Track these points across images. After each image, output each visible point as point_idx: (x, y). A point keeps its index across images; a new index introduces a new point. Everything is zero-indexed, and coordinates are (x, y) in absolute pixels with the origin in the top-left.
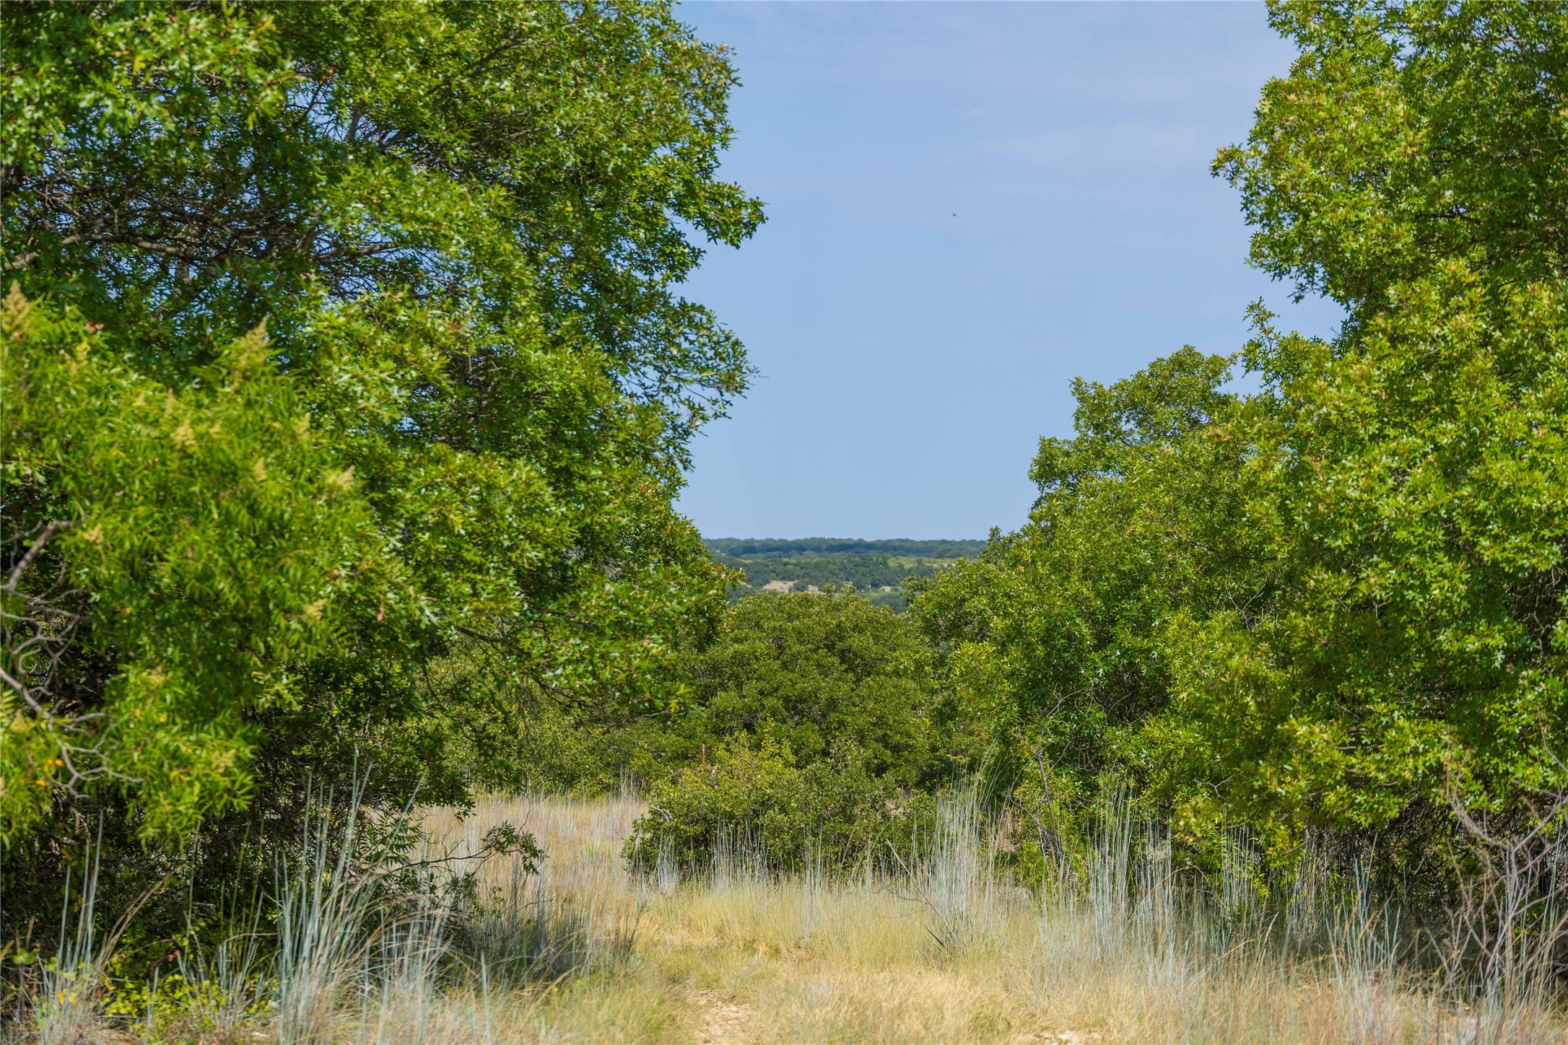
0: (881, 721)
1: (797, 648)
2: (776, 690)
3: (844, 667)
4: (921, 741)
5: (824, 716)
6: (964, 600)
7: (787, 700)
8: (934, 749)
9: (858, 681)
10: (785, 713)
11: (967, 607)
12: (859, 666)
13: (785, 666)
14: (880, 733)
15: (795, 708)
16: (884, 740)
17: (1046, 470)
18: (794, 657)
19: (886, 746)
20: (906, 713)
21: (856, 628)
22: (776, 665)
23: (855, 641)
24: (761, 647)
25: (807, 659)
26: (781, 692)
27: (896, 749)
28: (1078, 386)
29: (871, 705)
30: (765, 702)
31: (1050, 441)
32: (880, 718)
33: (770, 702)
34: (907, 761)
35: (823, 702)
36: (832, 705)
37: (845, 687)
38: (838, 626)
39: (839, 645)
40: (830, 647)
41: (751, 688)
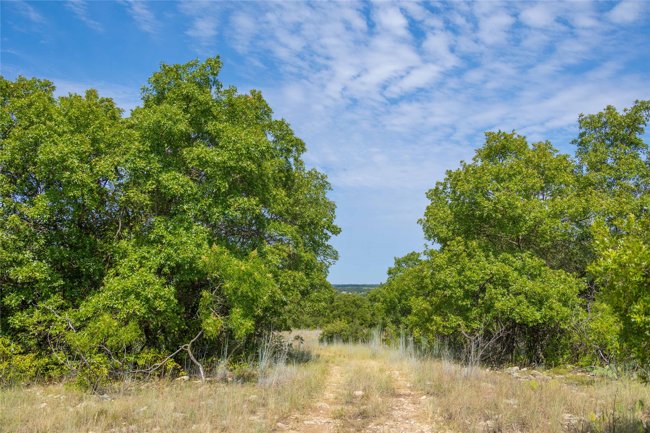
0: (362, 316)
4: (369, 319)
7: (346, 312)
9: (358, 309)
11: (376, 296)
13: (345, 306)
16: (363, 319)
17: (390, 273)
18: (347, 305)
22: (344, 306)
23: (357, 302)
27: (365, 321)
28: (395, 258)
33: (343, 313)
36: (354, 313)
39: (355, 303)
41: (340, 310)
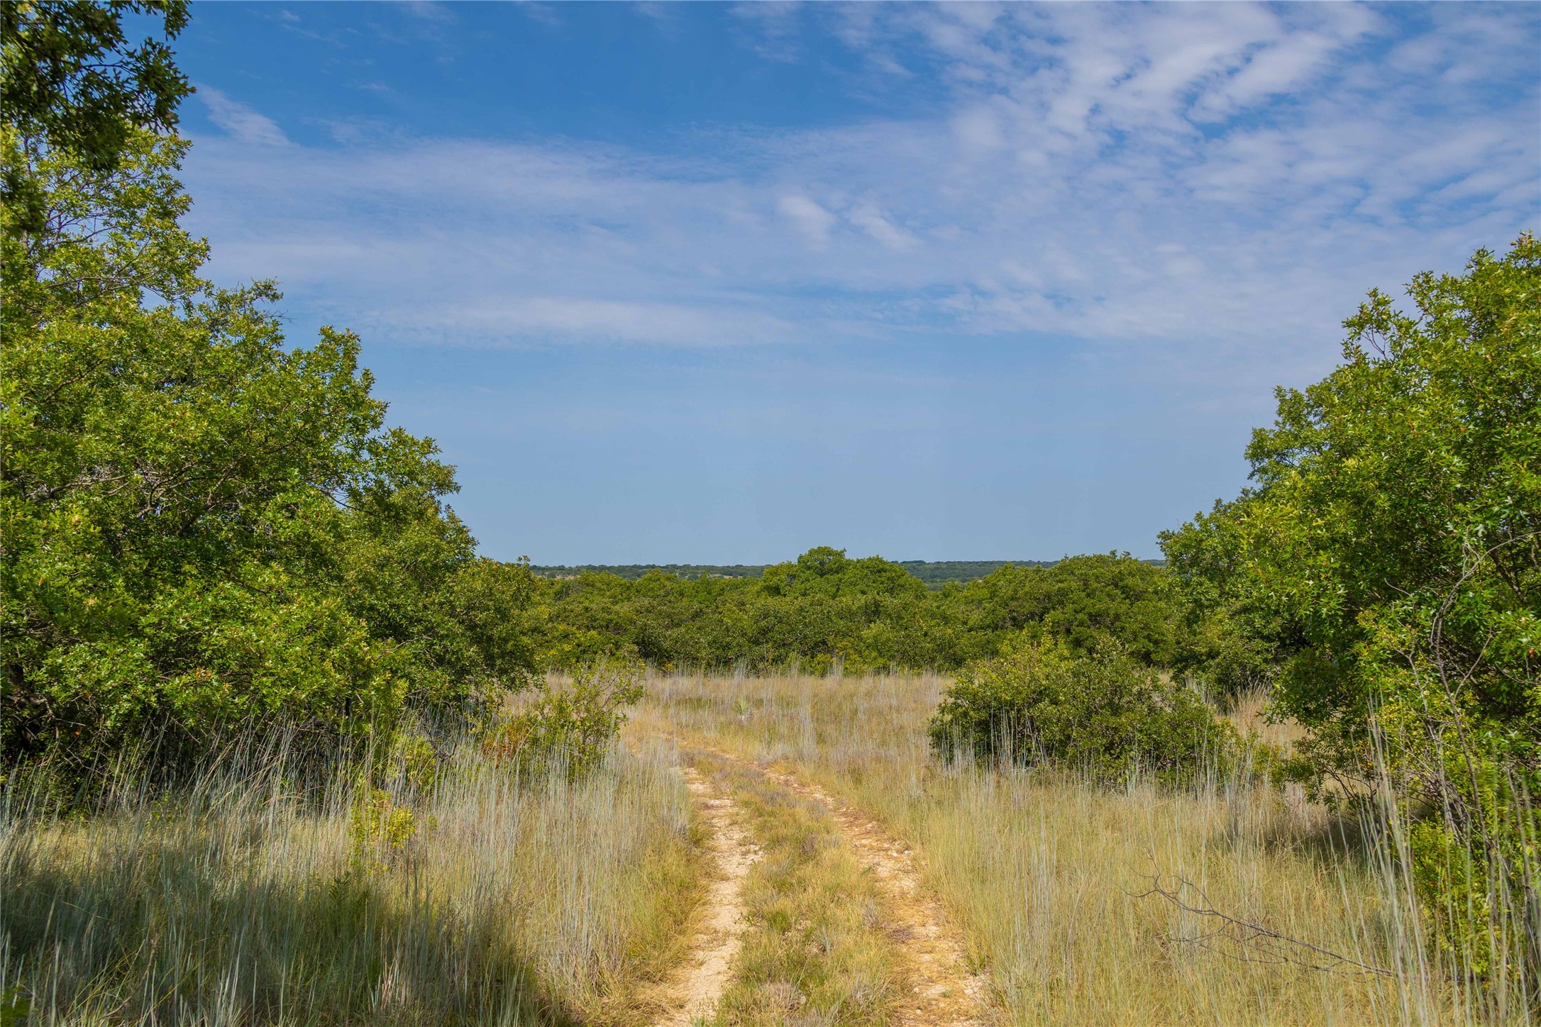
1: (1096, 585)
2: (1084, 609)
3: (1124, 596)
5: (1112, 624)
6: (1202, 540)
8: (1178, 643)
10: (1089, 623)
12: (1133, 596)
14: (1146, 633)
15: (1096, 620)
19: (1150, 641)
20: (1161, 622)
21: (1130, 574)
24: (1074, 585)
25: (1102, 591)
26: (1086, 610)
29: (1140, 617)
30: (1077, 616)
31: (1261, 430)
32: (1146, 625)
34: (1162, 649)
35: (1112, 616)
37: (1124, 607)
38: (1120, 572)
40: (1116, 586)
